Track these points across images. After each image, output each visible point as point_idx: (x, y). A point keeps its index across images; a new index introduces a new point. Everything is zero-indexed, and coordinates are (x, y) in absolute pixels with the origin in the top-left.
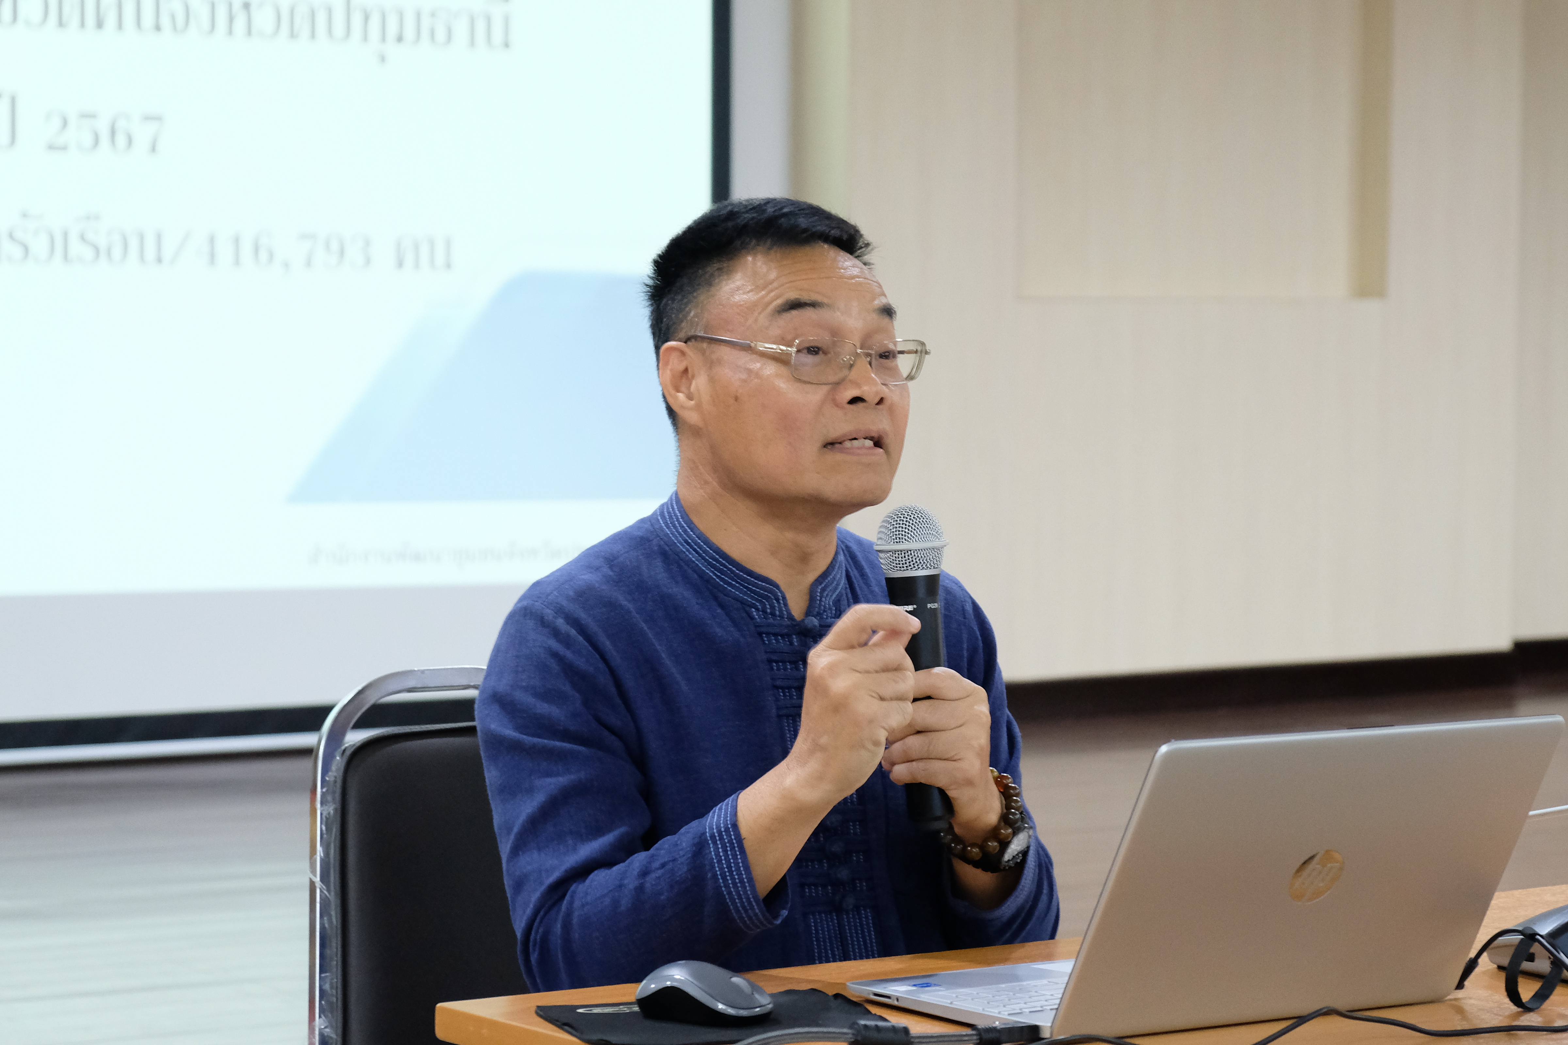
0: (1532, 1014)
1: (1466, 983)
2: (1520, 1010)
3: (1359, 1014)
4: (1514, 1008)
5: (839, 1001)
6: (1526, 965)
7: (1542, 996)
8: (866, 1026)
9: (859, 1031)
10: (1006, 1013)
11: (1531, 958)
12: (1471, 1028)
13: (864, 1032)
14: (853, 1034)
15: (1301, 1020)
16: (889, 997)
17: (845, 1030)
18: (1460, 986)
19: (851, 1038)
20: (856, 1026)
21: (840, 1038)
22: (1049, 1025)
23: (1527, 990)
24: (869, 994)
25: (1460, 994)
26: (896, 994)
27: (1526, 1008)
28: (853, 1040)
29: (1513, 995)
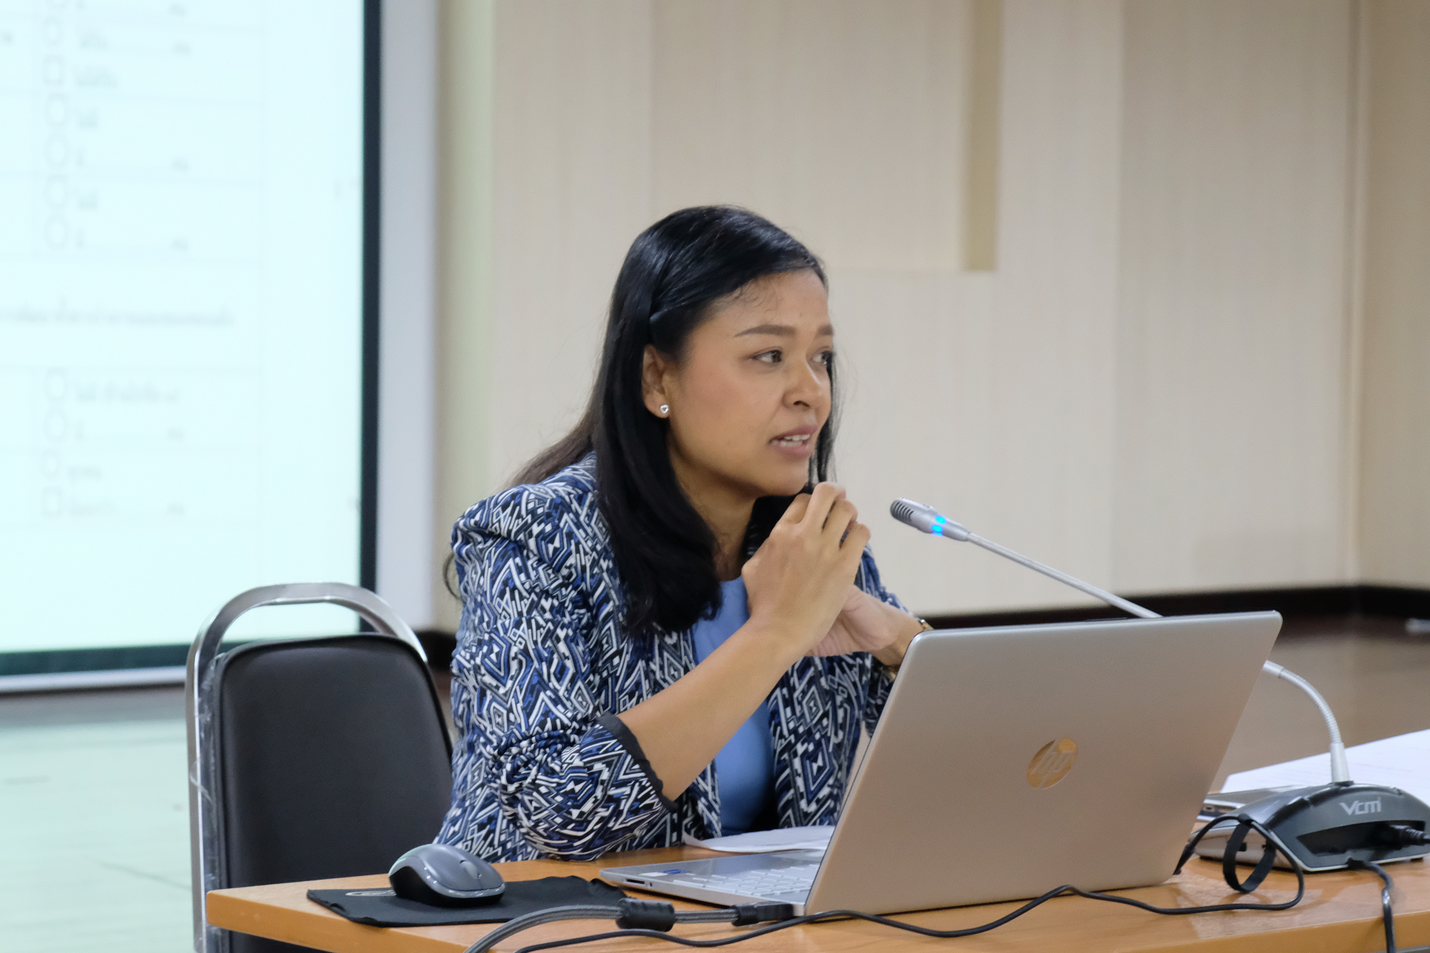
0: (1248, 895)
1: (1183, 869)
2: (1236, 892)
3: (1098, 895)
4: (1231, 891)
5: (597, 886)
6: (1240, 855)
7: (1256, 880)
8: (633, 905)
9: (627, 909)
10: (760, 894)
11: (1243, 848)
12: (1194, 906)
13: (631, 909)
14: (621, 912)
15: (1036, 901)
16: (642, 882)
17: (614, 908)
18: (1177, 871)
19: (619, 915)
20: (623, 904)
21: (609, 915)
22: (803, 903)
23: (1242, 876)
24: (622, 880)
25: (1176, 879)
26: (649, 879)
27: (1242, 890)
28: (621, 917)
29: (1231, 879)
